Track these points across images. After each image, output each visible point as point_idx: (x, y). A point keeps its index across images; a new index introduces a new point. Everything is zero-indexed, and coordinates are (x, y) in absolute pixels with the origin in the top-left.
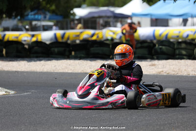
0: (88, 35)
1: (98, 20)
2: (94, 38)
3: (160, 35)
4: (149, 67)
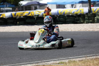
1: (31, 6)
2: (30, 15)
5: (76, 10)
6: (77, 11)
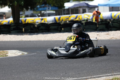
0: (73, 17)
1: (79, 9)
3: (115, 16)
4: (105, 35)
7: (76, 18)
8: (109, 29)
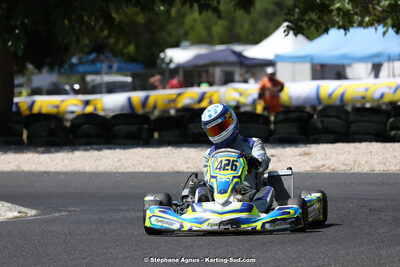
0: (192, 98)
1: (211, 69)
2: (204, 104)
3: (330, 96)
4: (298, 158)
5: (390, 88)
6: (396, 90)
7: (201, 100)
8: (312, 137)
